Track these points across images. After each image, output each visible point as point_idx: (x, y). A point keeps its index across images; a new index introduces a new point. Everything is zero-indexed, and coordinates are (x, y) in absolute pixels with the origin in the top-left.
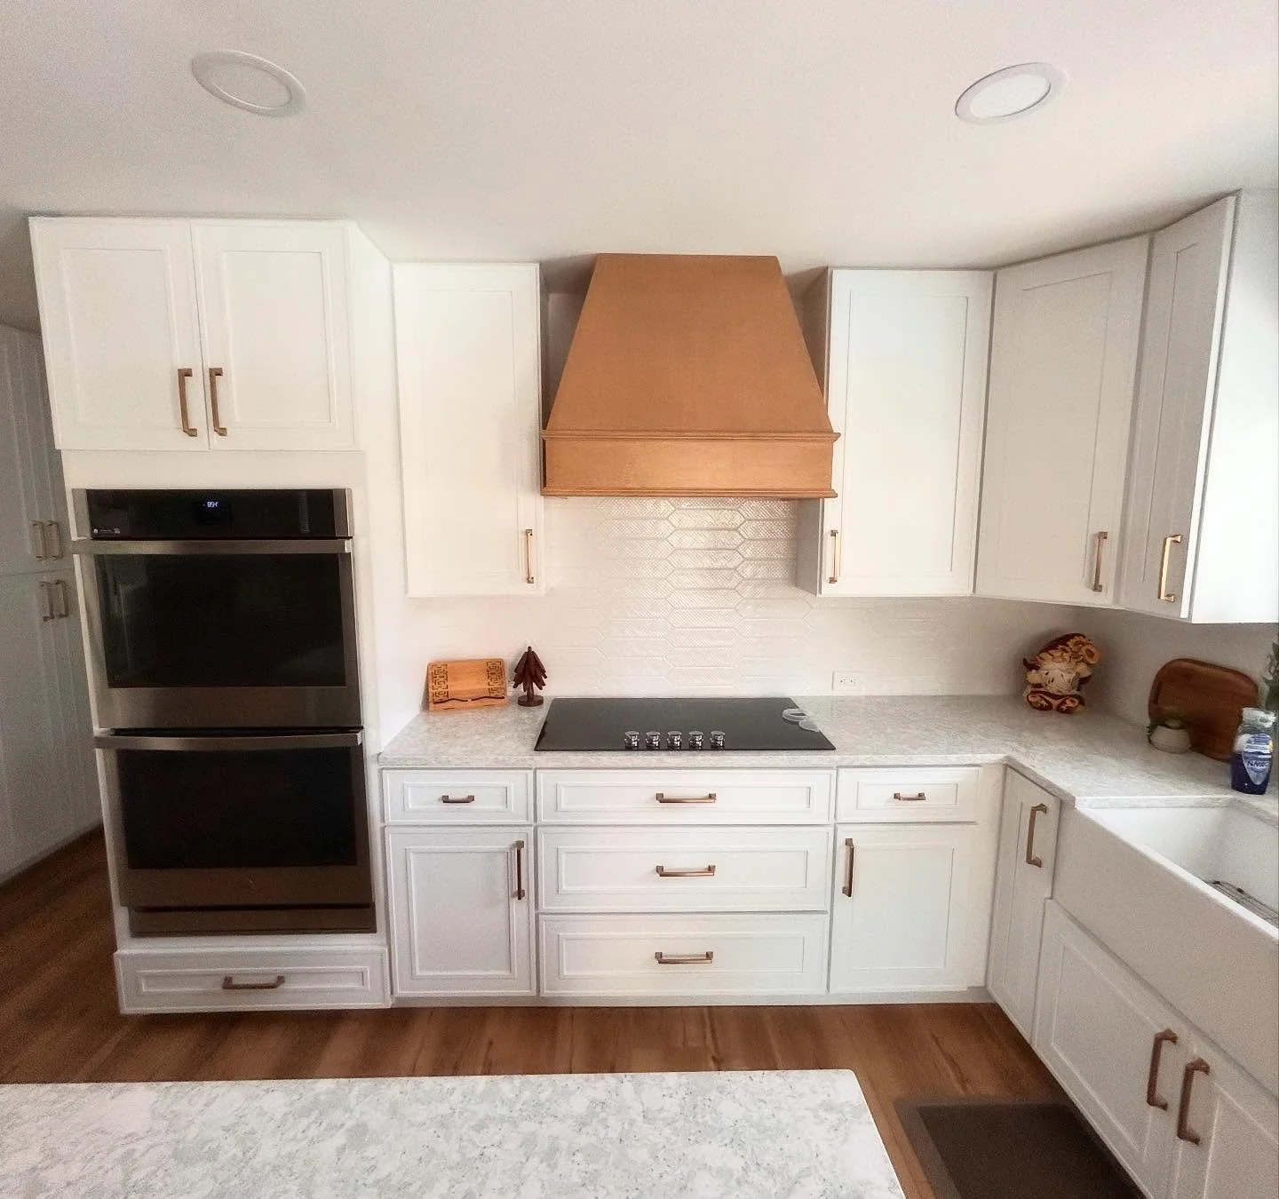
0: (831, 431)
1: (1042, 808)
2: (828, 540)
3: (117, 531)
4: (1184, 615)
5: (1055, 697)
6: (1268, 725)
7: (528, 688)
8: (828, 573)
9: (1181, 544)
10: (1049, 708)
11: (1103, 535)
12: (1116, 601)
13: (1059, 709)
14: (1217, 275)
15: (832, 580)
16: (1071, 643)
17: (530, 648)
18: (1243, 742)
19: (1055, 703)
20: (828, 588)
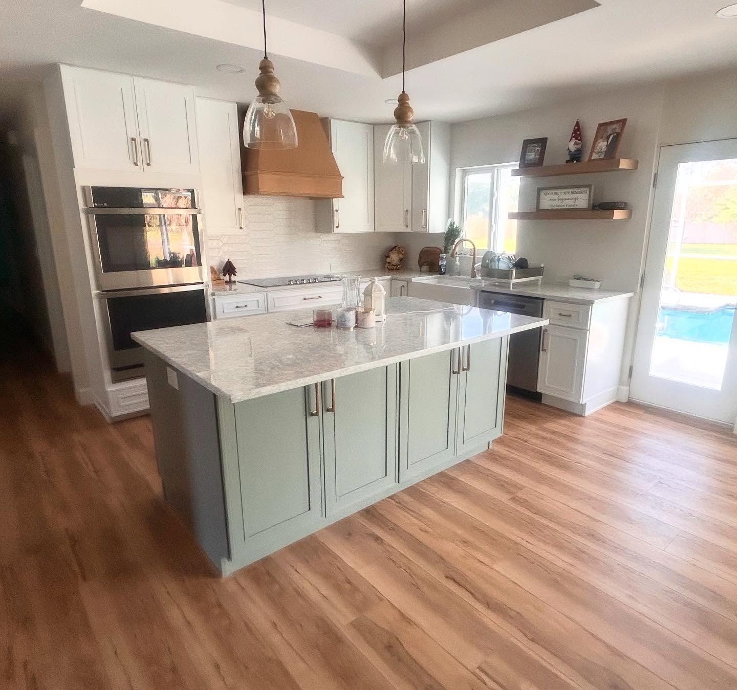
0: (341, 176)
1: (403, 286)
2: (336, 213)
3: (105, 204)
4: (428, 231)
5: (395, 266)
6: (445, 257)
7: (230, 276)
8: (336, 225)
9: (426, 212)
10: (393, 269)
11: (407, 211)
12: (412, 229)
13: (396, 269)
14: (428, 140)
15: (337, 227)
16: (397, 248)
17: (228, 259)
18: (440, 262)
19: (395, 267)
20: (336, 230)
